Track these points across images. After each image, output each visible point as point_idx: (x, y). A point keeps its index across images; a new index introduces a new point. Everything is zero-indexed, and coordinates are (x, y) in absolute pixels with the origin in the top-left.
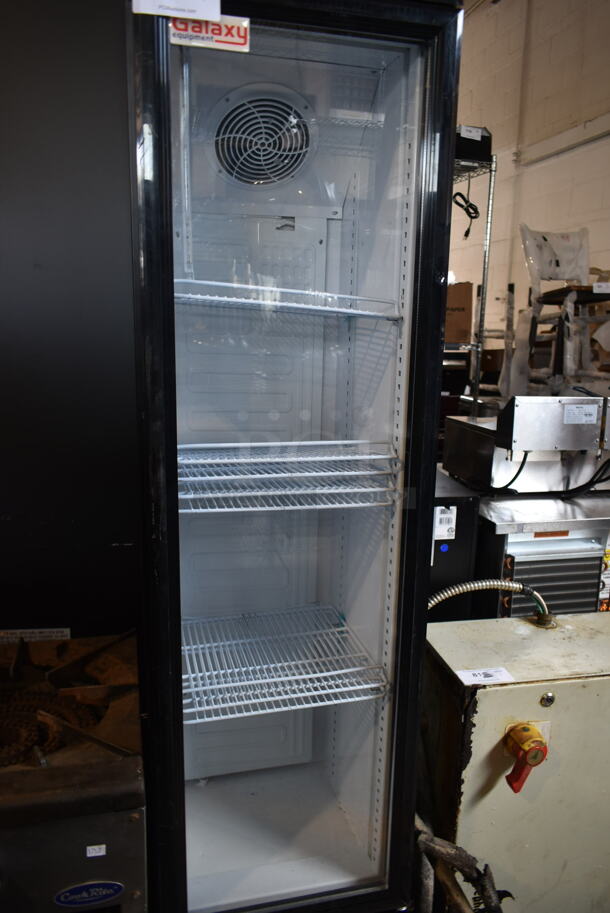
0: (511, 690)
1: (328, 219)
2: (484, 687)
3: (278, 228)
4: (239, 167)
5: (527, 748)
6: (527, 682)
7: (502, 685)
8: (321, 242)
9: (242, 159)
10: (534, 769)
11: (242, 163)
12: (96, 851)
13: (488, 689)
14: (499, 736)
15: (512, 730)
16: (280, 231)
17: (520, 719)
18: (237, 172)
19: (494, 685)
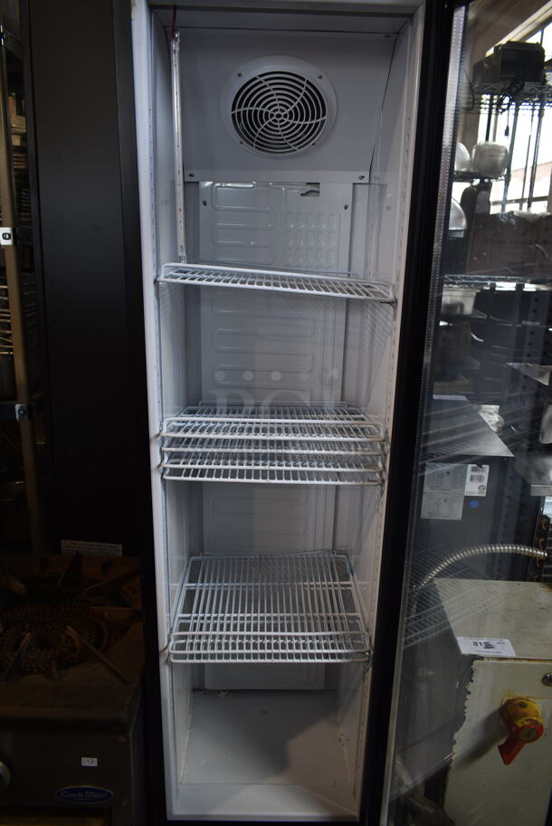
0: (511, 665)
1: (354, 184)
2: (482, 658)
3: (302, 195)
4: (258, 138)
5: (520, 725)
6: (529, 660)
7: (501, 659)
8: (346, 208)
9: (259, 130)
10: (527, 745)
11: (260, 134)
12: (89, 762)
13: (486, 661)
14: (496, 706)
15: (509, 702)
16: (305, 198)
17: (519, 693)
18: (256, 143)
19: (493, 658)
